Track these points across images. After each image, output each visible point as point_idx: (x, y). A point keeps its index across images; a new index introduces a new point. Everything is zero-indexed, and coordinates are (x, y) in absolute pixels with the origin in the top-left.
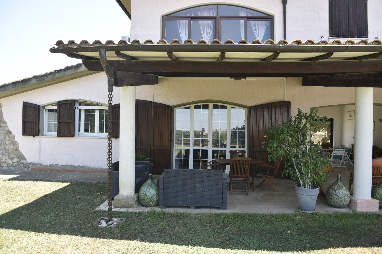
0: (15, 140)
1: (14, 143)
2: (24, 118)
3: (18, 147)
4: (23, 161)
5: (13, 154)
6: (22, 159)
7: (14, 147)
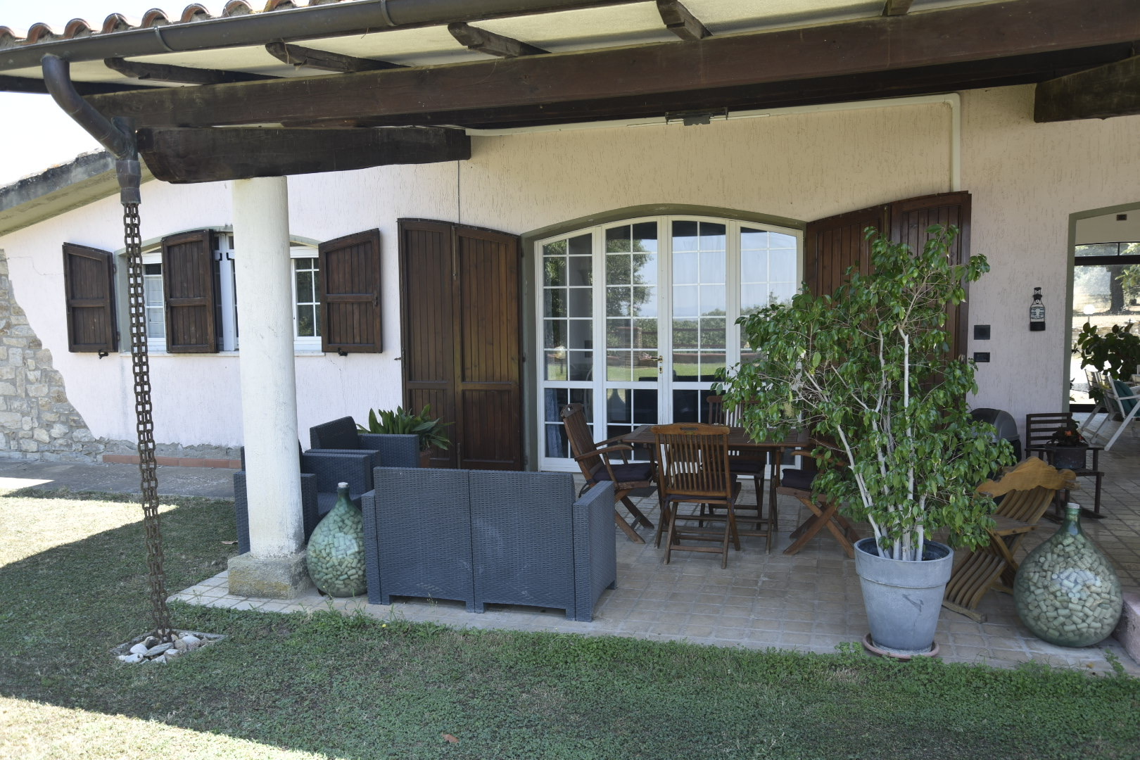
0: (51, 367)
1: (50, 377)
2: (70, 296)
3: (61, 389)
4: (78, 434)
5: (50, 410)
6: (78, 427)
7: (52, 391)
